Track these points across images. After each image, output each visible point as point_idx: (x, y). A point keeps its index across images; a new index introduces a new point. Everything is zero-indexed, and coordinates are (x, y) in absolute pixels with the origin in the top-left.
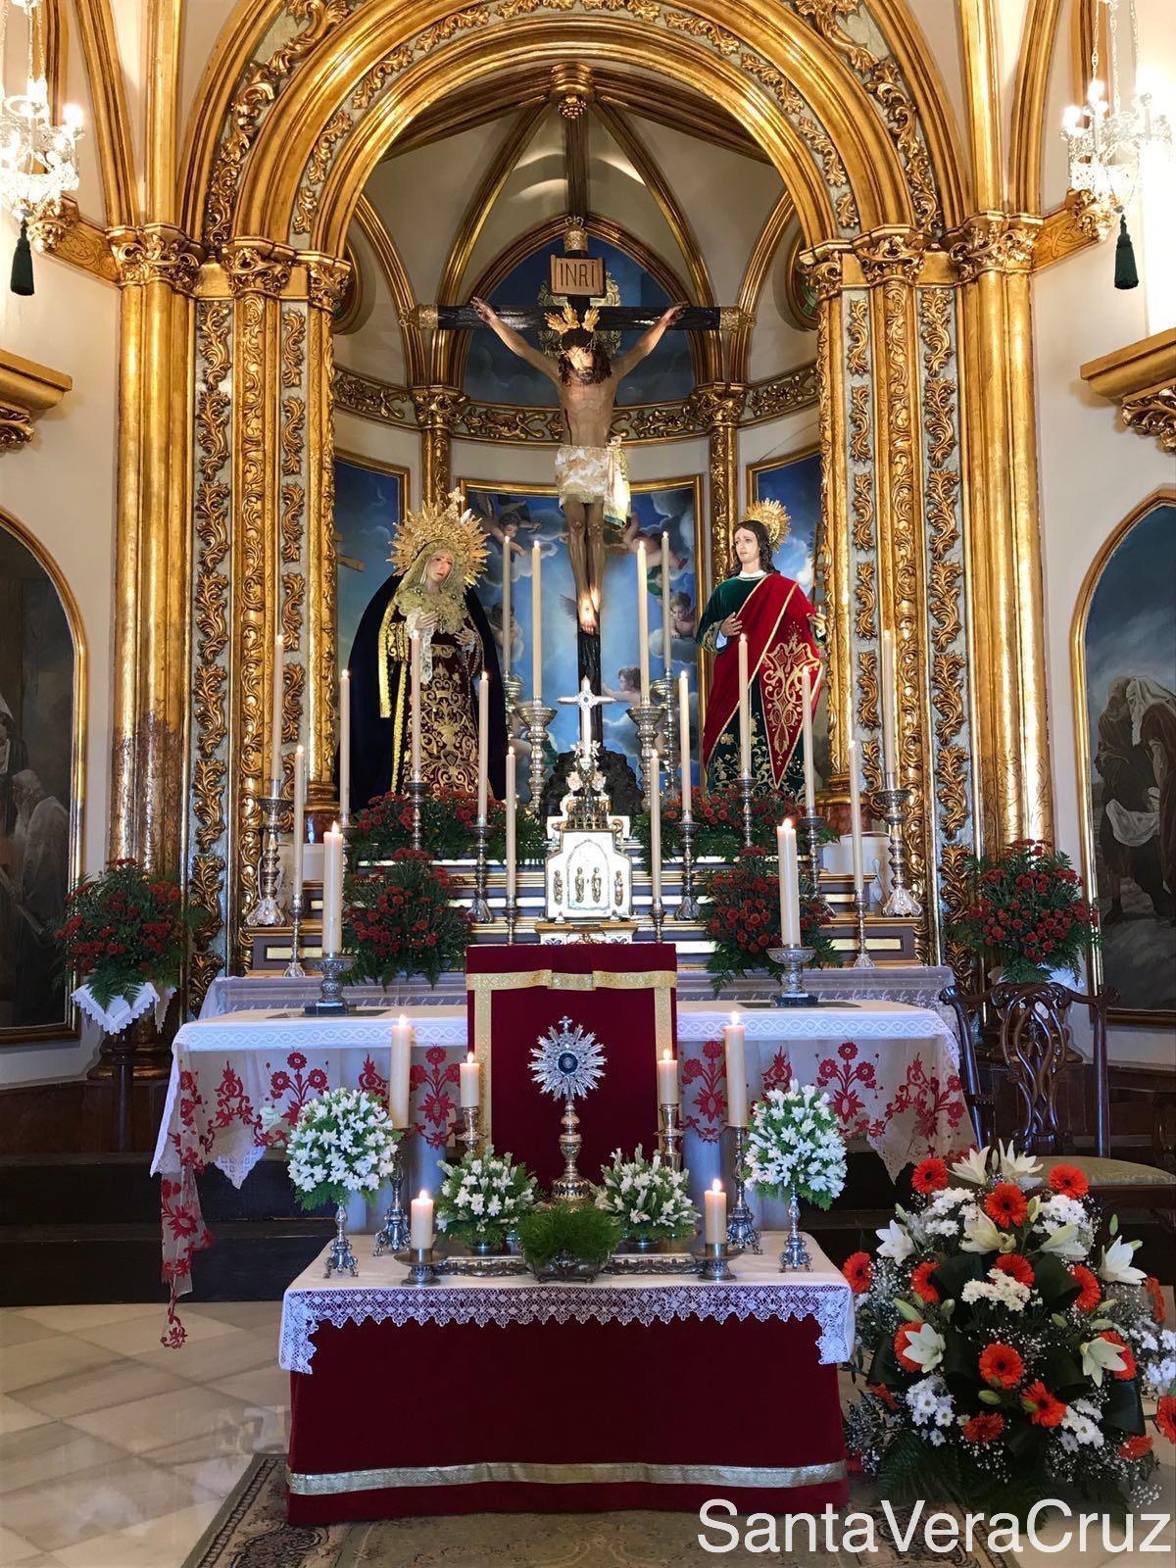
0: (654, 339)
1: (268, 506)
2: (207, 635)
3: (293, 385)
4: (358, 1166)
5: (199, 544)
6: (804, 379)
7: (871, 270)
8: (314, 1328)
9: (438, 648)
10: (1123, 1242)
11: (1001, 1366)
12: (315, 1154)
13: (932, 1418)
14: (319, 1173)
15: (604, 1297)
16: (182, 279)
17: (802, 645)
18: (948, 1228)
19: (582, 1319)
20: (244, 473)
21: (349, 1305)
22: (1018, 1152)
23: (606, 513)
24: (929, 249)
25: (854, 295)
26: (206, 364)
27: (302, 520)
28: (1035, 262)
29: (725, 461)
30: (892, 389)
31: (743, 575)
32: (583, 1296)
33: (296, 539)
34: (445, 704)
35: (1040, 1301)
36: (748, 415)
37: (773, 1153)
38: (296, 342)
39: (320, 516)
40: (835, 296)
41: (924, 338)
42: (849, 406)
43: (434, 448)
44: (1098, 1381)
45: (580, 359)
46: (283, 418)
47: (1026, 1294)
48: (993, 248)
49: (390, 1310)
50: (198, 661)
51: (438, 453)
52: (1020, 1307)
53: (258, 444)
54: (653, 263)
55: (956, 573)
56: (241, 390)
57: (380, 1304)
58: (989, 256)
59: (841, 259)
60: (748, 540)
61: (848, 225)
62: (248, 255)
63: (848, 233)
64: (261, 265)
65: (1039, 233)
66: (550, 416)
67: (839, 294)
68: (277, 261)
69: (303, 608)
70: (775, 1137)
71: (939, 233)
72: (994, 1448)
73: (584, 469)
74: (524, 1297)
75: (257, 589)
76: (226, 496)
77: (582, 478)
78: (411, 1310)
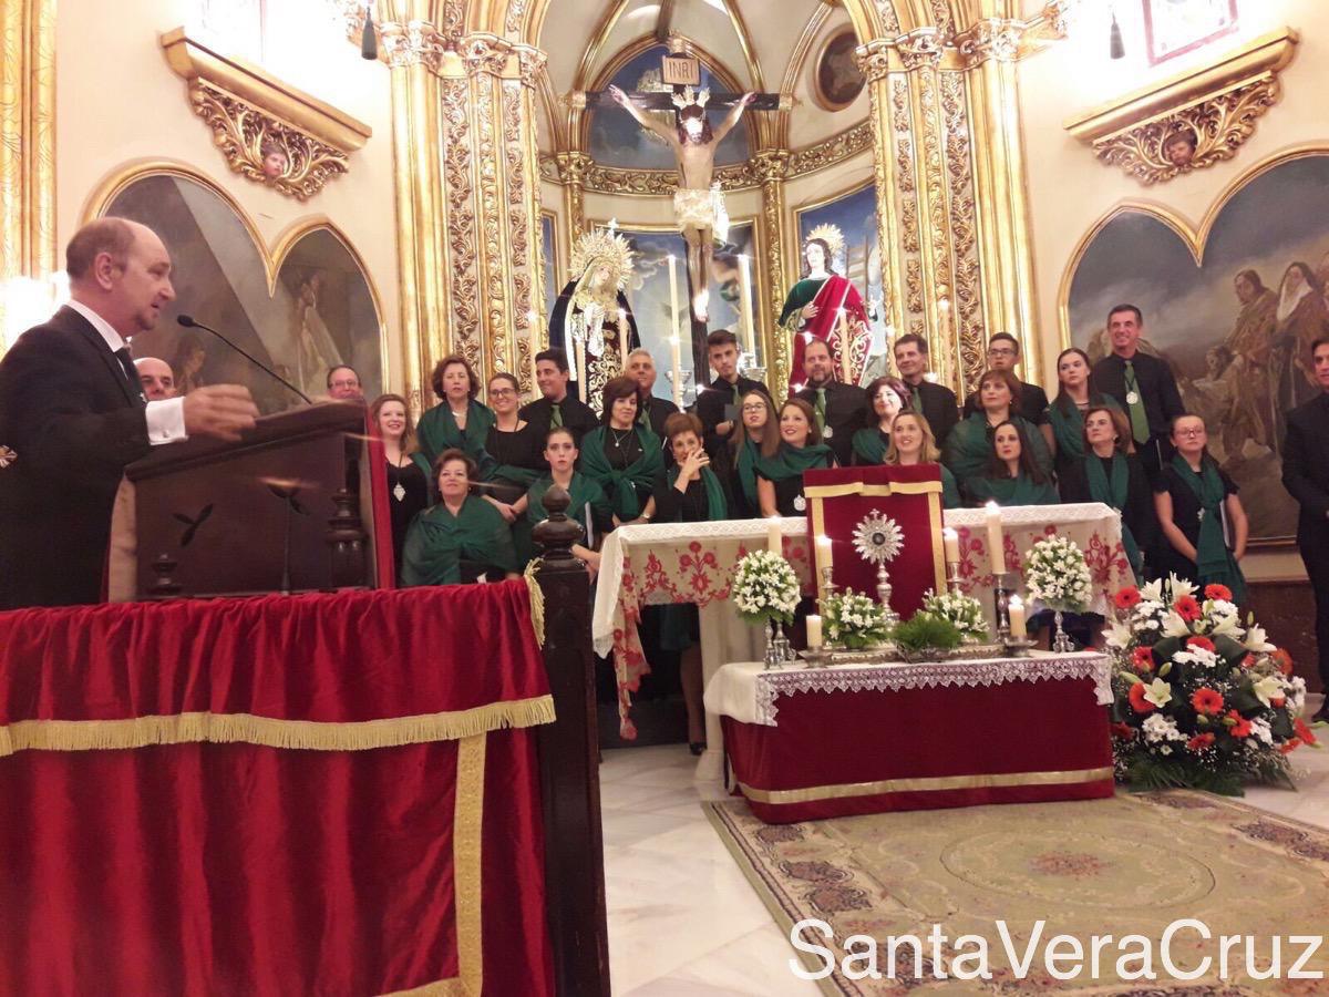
0: (737, 115)
1: (502, 225)
2: (464, 318)
3: (514, 139)
4: (785, 596)
5: (453, 253)
6: (832, 146)
7: (909, 59)
8: (776, 697)
9: (606, 331)
10: (1259, 627)
11: (1208, 702)
12: (758, 588)
13: (1165, 737)
14: (762, 600)
15: (958, 670)
16: (433, 63)
17: (859, 323)
18: (1153, 624)
19: (946, 684)
20: (484, 201)
21: (796, 681)
22: (1179, 579)
23: (715, 236)
24: (946, 45)
25: (897, 77)
26: (451, 125)
27: (525, 236)
28: (1018, 54)
29: (776, 205)
30: (928, 139)
31: (814, 276)
32: (945, 670)
33: (522, 250)
34: (612, 370)
35: (1224, 661)
36: (791, 172)
37: (1051, 578)
38: (514, 109)
39: (535, 234)
40: (883, 78)
41: (944, 106)
42: (897, 153)
43: (573, 197)
44: (1268, 705)
45: (694, 126)
46: (508, 164)
47: (1214, 657)
48: (993, 44)
49: (822, 683)
50: (458, 336)
51: (576, 201)
52: (1213, 665)
53: (492, 180)
54: (716, 66)
55: (975, 267)
56: (478, 143)
57: (815, 679)
58: (991, 49)
59: (887, 52)
60: (817, 251)
61: (891, 29)
62: (481, 46)
63: (890, 34)
64: (490, 53)
65: (1022, 32)
66: (648, 176)
67: (885, 77)
68: (498, 49)
69: (529, 299)
70: (1049, 568)
71: (952, 35)
72: (1210, 750)
73: (697, 204)
74: (907, 672)
75: (499, 284)
76: (470, 218)
77: (697, 211)
78: (836, 683)
